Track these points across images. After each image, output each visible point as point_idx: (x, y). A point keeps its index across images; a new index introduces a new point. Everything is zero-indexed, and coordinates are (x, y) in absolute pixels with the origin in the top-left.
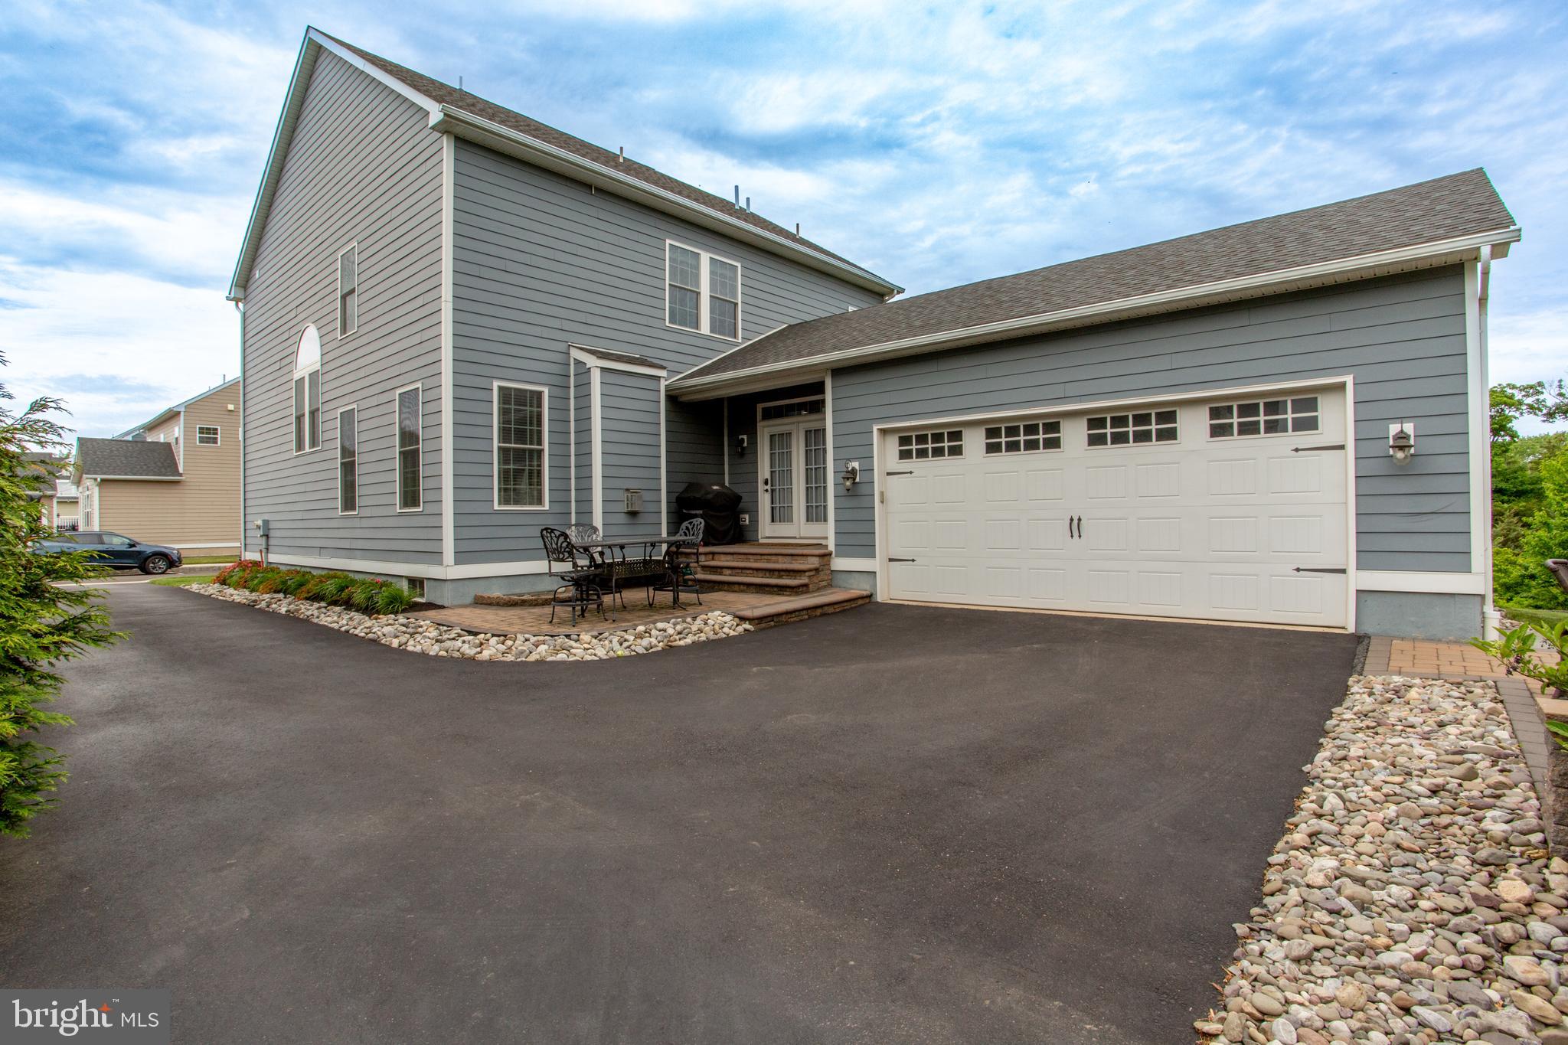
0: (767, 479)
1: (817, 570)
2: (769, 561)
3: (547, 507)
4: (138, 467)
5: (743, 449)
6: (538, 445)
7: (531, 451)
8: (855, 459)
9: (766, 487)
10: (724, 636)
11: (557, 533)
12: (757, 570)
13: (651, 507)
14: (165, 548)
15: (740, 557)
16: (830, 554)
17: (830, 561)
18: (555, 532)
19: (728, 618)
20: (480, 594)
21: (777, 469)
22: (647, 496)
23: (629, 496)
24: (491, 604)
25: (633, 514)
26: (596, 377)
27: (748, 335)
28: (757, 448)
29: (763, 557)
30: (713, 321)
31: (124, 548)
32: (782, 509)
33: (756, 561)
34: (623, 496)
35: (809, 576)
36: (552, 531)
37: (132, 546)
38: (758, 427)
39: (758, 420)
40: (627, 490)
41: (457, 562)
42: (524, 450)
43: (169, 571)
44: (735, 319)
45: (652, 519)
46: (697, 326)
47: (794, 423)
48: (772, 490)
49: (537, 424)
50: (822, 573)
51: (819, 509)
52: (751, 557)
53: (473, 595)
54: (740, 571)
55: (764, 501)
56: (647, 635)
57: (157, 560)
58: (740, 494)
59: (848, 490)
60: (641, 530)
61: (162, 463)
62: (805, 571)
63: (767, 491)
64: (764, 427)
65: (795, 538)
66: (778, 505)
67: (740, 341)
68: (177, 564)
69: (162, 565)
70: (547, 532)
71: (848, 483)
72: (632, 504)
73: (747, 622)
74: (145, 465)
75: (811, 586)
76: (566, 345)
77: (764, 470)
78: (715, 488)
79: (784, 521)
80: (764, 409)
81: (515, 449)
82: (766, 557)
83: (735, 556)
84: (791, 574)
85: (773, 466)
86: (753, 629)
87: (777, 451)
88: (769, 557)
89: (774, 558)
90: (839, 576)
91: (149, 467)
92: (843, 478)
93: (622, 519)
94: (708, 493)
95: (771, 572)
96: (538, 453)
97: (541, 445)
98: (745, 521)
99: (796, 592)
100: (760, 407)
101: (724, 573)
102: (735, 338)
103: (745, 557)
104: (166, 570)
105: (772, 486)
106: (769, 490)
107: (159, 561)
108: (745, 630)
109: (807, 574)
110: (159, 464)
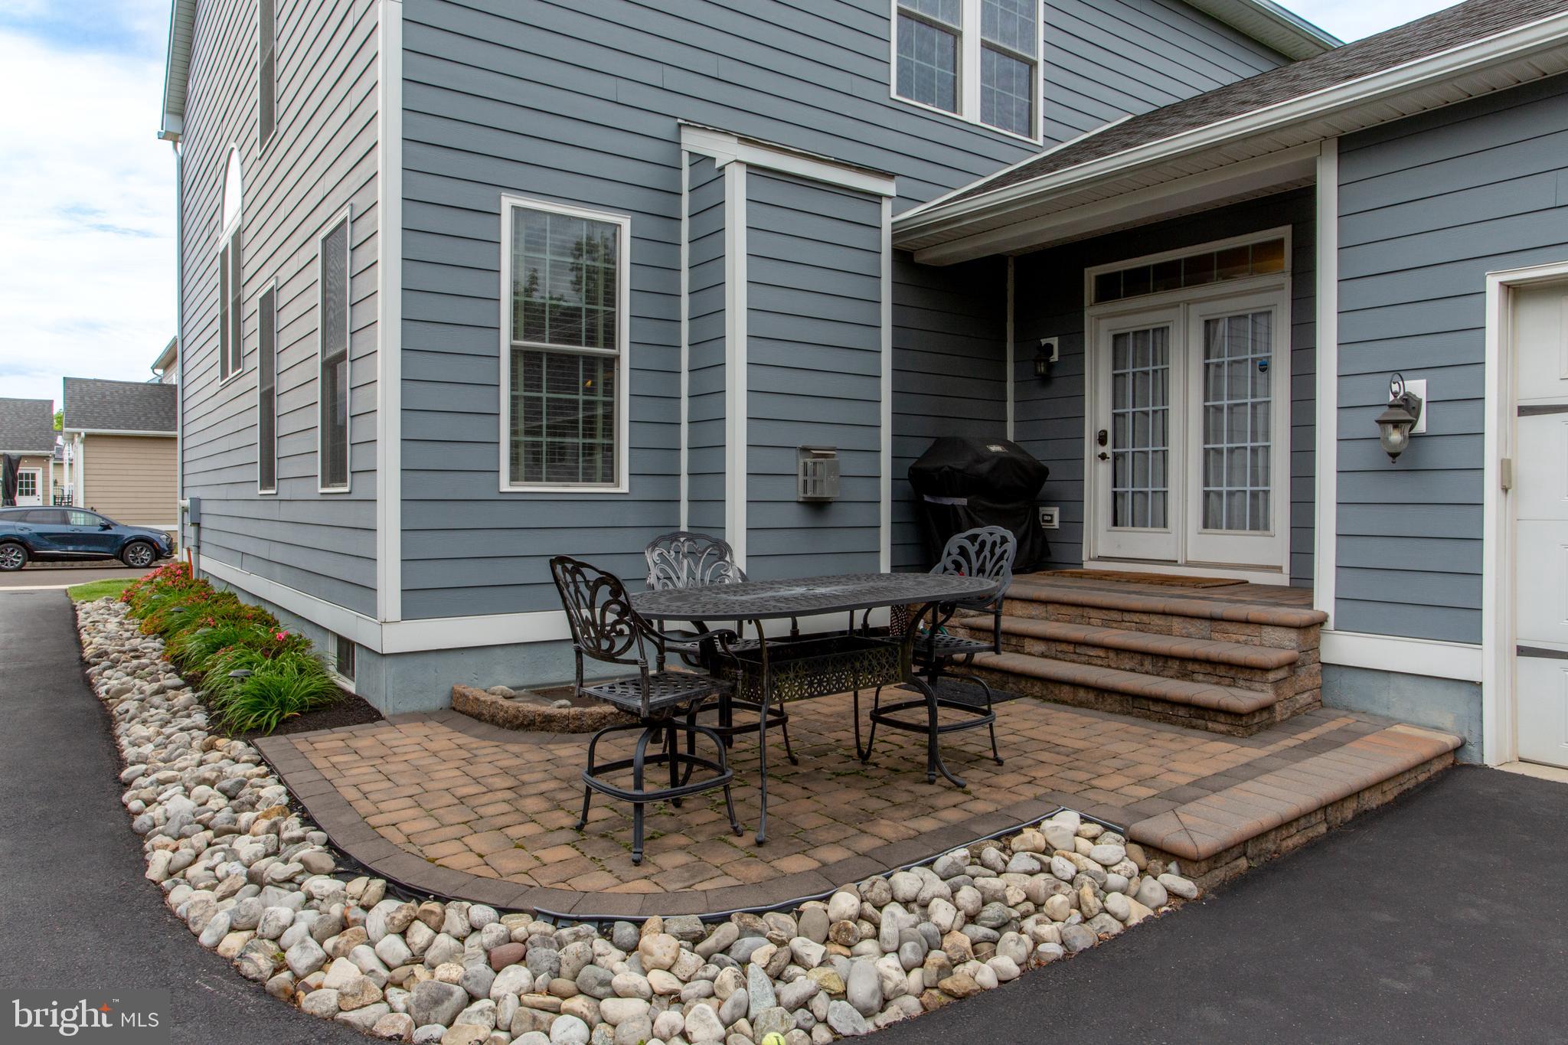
0: (1105, 432)
1: (1292, 665)
2: (1142, 628)
3: (624, 487)
4: (135, 418)
5: (1050, 366)
6: (606, 346)
7: (591, 361)
8: (1417, 371)
9: (1101, 450)
10: (1116, 927)
11: (592, 576)
12: (1119, 650)
13: (858, 490)
14: (151, 530)
15: (1064, 610)
16: (1320, 622)
17: (1318, 640)
18: (584, 570)
19: (1111, 848)
20: (460, 689)
21: (1131, 410)
22: (850, 464)
23: (810, 464)
24: (478, 717)
25: (817, 506)
26: (737, 188)
27: (1058, 131)
28: (1083, 366)
29: (1127, 617)
30: (986, 95)
31: (96, 530)
32: (1138, 497)
33: (1106, 624)
34: (793, 463)
35: (1276, 682)
36: (578, 567)
37: (106, 527)
38: (1086, 316)
39: (1087, 303)
40: (805, 450)
41: (408, 614)
42: (573, 357)
43: (154, 564)
44: (1030, 98)
45: (857, 515)
46: (954, 104)
47: (1176, 305)
48: (1116, 457)
49: (605, 300)
50: (1302, 672)
51: (1237, 499)
52: (1093, 613)
53: (446, 688)
54: (1071, 648)
55: (1097, 480)
56: (866, 928)
57: (138, 548)
58: (1044, 463)
59: (1394, 455)
60: (834, 541)
61: (166, 413)
62: (1265, 670)
63: (1103, 457)
64: (1099, 318)
65: (1174, 562)
66: (1130, 489)
67: (1040, 142)
68: (165, 554)
69: (146, 555)
70: (565, 570)
71: (1395, 437)
72: (815, 482)
73: (1173, 866)
74: (145, 415)
75: (1277, 707)
76: (672, 123)
77: (1098, 412)
78: (994, 448)
79: (1145, 525)
80: (1100, 279)
81: (552, 356)
82: (1136, 618)
83: (1050, 608)
84: (1221, 671)
85: (1120, 401)
86: (1195, 894)
87: (1130, 370)
88: (1145, 618)
89: (1157, 620)
90: (1347, 679)
91: (149, 418)
92: (1380, 422)
93: (793, 516)
94: (980, 460)
95: (1161, 660)
96: (605, 365)
97: (613, 347)
98: (1051, 521)
99: (1247, 727)
100: (1091, 274)
101: (1027, 650)
102: (1030, 136)
103: (1078, 611)
104: (151, 562)
105: (1115, 447)
106: (1109, 455)
107: (142, 549)
108: (1172, 894)
109: (1271, 676)
110: (162, 413)
